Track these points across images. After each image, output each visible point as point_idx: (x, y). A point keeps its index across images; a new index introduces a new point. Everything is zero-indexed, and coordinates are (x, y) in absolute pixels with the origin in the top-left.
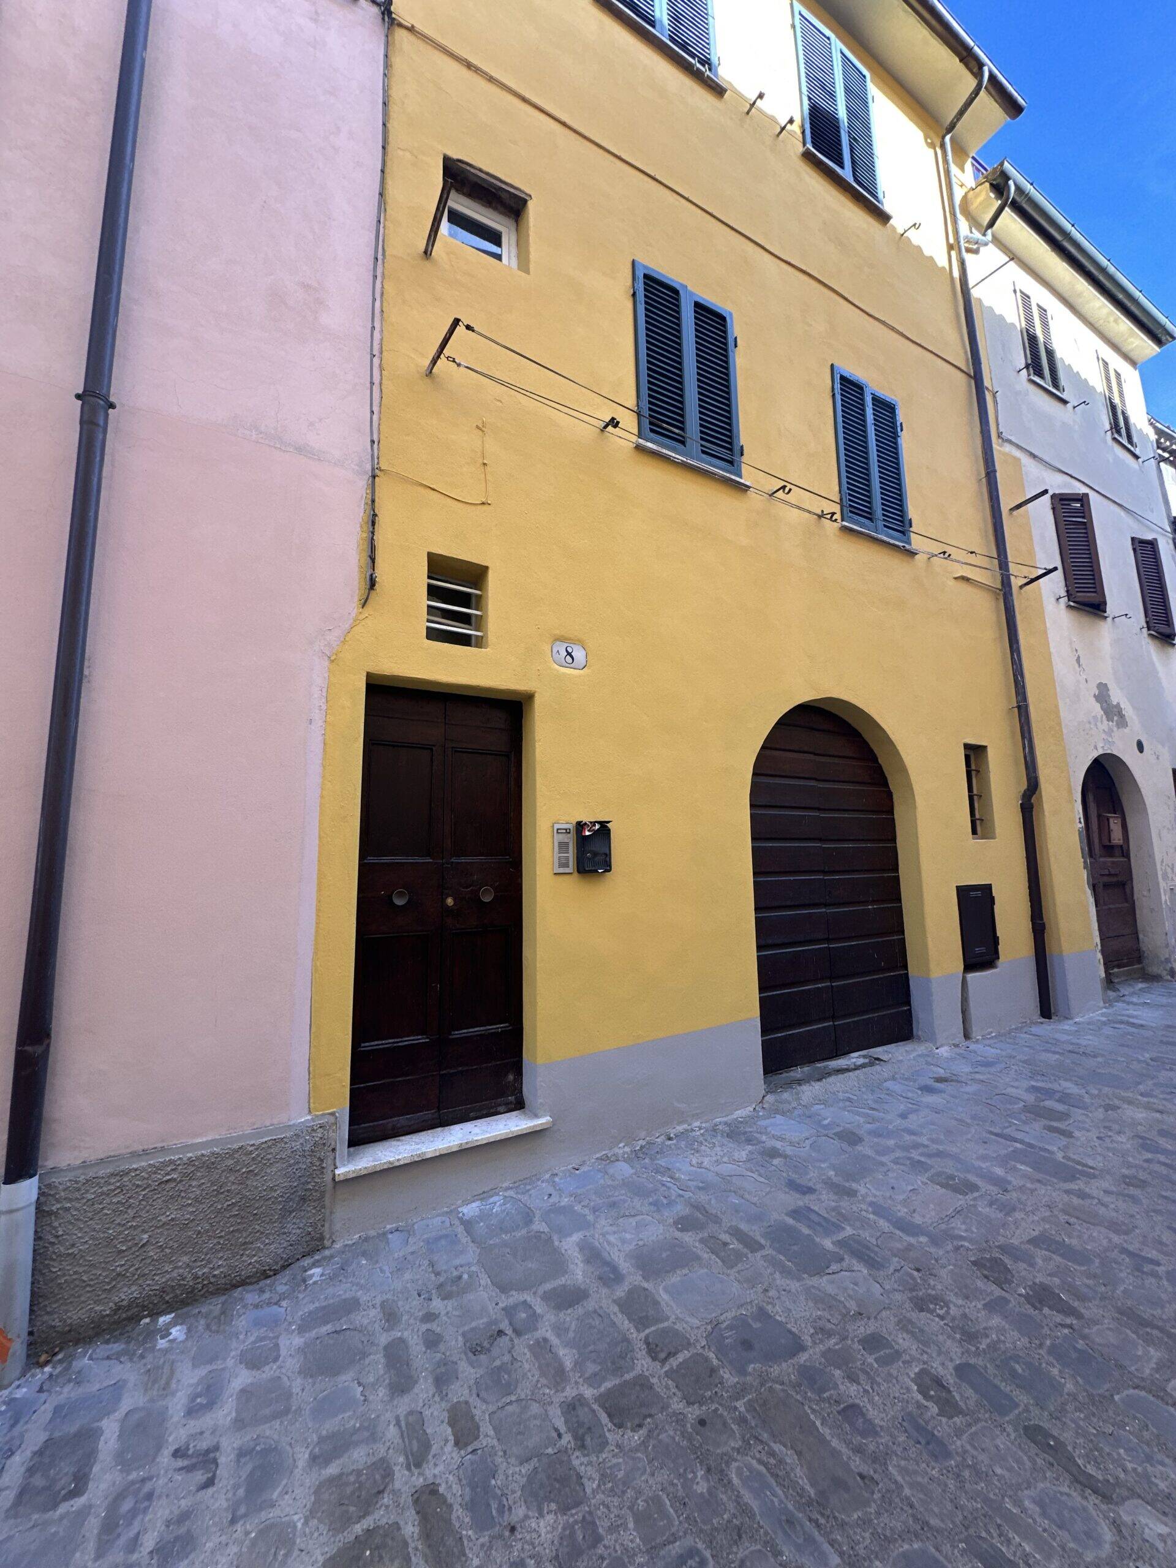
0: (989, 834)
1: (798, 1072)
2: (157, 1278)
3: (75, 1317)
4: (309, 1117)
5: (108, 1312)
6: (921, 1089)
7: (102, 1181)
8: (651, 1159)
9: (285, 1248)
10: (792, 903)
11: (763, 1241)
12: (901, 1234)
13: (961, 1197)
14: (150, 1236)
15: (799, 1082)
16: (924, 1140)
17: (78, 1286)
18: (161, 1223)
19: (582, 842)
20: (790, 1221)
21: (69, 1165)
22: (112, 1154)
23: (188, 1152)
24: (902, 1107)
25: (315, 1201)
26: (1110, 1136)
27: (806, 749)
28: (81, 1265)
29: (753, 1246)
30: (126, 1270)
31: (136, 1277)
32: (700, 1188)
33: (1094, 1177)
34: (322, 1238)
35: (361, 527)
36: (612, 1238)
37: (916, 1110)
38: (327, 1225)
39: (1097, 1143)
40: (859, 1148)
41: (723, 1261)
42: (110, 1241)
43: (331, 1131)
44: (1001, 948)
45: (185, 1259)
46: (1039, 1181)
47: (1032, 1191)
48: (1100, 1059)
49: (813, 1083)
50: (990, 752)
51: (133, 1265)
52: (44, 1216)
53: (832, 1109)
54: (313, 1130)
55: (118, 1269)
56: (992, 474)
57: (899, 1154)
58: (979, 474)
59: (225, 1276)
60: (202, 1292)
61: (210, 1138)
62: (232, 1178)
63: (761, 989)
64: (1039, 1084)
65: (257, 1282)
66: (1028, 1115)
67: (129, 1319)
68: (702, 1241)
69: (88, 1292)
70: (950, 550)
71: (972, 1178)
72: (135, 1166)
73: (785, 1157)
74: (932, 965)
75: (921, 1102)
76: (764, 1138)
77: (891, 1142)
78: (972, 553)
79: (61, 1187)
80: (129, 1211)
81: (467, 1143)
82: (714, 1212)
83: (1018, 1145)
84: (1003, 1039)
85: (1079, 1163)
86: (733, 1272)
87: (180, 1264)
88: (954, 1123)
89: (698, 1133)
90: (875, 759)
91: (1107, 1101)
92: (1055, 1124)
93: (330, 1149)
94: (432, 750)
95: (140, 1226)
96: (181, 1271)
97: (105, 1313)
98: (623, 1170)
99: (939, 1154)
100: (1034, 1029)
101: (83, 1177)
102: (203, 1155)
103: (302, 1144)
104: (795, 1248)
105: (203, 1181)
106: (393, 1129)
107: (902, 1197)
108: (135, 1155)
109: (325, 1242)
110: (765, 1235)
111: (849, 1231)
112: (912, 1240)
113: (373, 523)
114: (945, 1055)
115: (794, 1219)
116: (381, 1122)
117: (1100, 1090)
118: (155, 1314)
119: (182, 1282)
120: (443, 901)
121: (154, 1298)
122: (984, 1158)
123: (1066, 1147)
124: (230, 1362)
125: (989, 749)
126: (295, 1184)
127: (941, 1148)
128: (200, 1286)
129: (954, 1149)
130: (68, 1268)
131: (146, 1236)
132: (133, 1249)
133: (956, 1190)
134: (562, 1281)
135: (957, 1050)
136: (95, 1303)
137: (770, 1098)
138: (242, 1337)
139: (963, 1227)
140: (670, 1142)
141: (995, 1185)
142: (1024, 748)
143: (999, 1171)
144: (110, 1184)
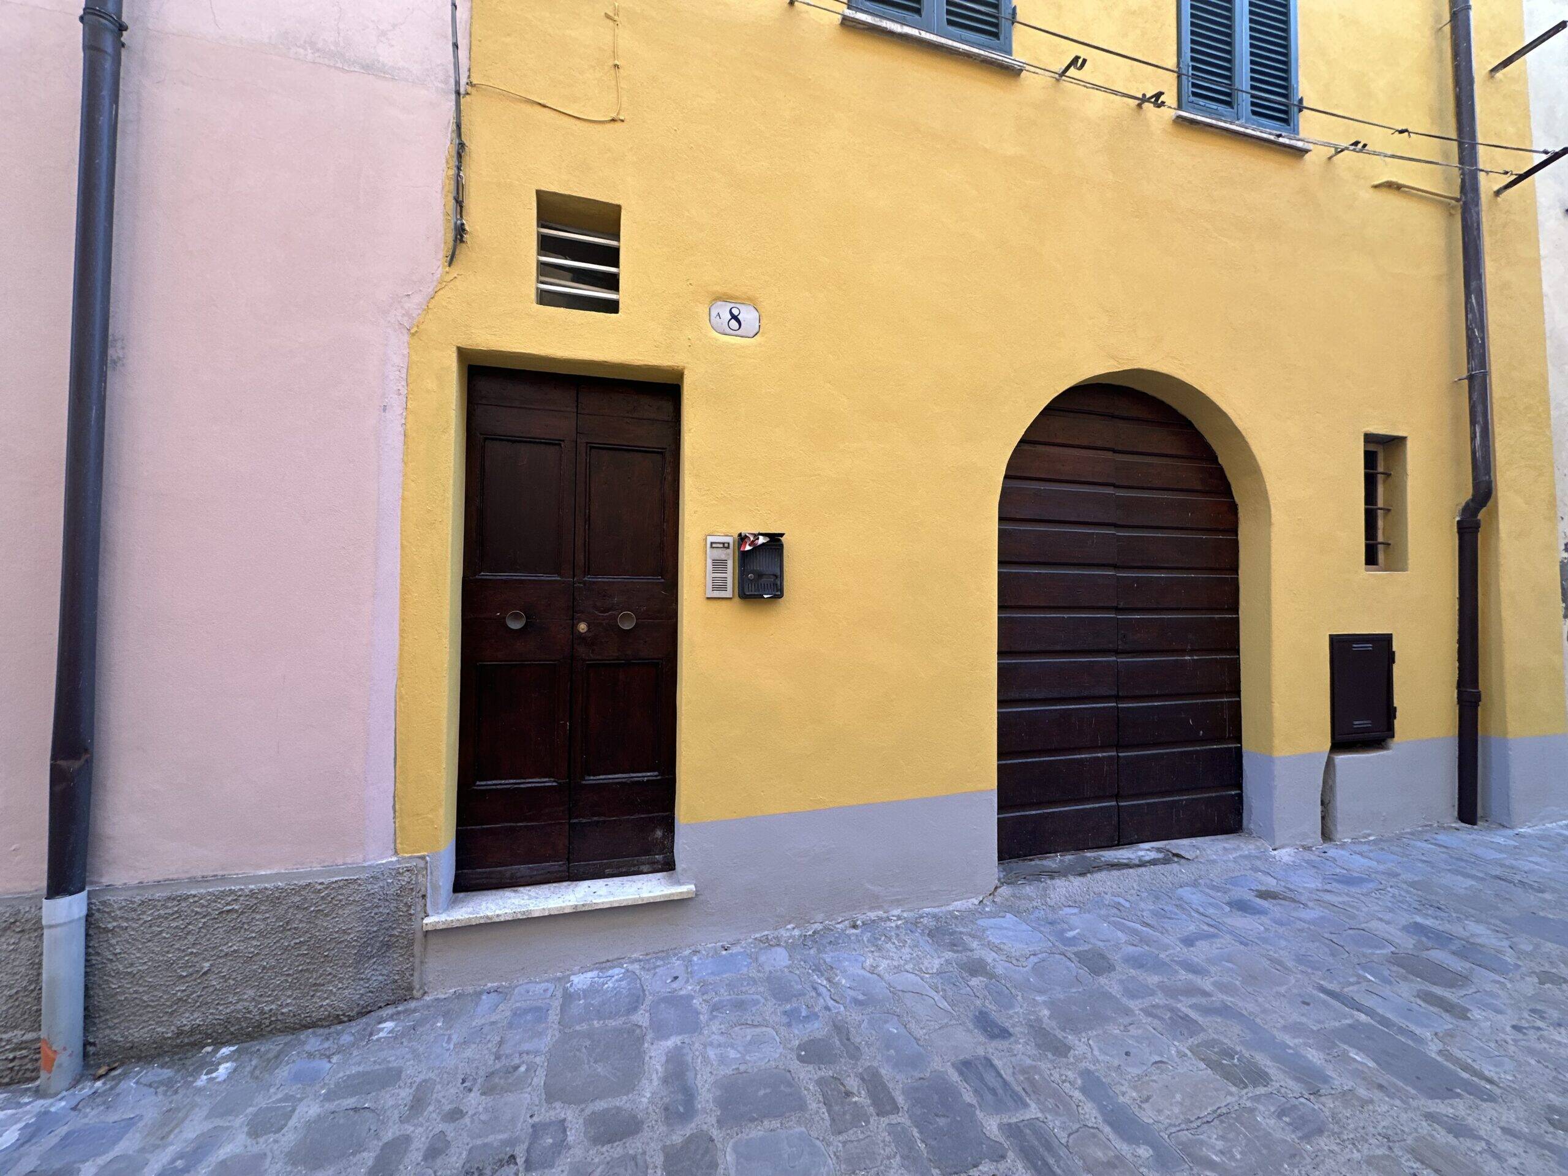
0: (1397, 564)
1: (1054, 861)
2: (221, 1008)
3: (136, 1035)
4: (394, 859)
5: (169, 1035)
6: (1229, 904)
7: (160, 904)
8: (818, 949)
9: (362, 995)
10: (1064, 648)
11: (900, 1100)
12: (1112, 1136)
13: (1234, 1089)
14: (211, 965)
15: (1053, 874)
16: (1207, 984)
17: (138, 1005)
18: (223, 954)
19: (744, 559)
20: (954, 1076)
21: (125, 884)
22: (171, 877)
23: (252, 884)
24: (1192, 928)
25: (401, 948)
26: (1539, 1029)
27: (1099, 444)
28: (141, 985)
29: (883, 1103)
30: (188, 996)
31: (198, 1004)
32: (857, 1002)
33: (1491, 1098)
34: (410, 988)
35: (447, 162)
36: (712, 1053)
37: (1214, 936)
38: (416, 974)
39: (1510, 1035)
40: (1102, 980)
41: (833, 1120)
42: (170, 964)
43: (420, 876)
44: (1397, 723)
45: (251, 993)
46: (1381, 1087)
47: (1365, 1103)
48: (1547, 896)
49: (1071, 878)
50: (1412, 450)
51: (195, 992)
52: (100, 933)
53: (1087, 915)
54: (399, 873)
55: (179, 994)
56: (1461, 16)
57: (1159, 999)
58: (1438, 17)
59: (294, 1016)
60: (269, 1029)
61: (275, 871)
62: (300, 916)
63: (1001, 755)
64: (1429, 922)
65: (329, 1026)
66: (1395, 968)
67: (193, 1044)
68: (821, 1082)
69: (149, 1012)
70: (1366, 134)
71: (1263, 1060)
72: (193, 892)
73: (991, 976)
74: (1277, 742)
75: (1224, 924)
76: (975, 944)
77: (1154, 979)
78: (1401, 132)
79: (116, 906)
80: (189, 937)
81: (583, 905)
82: (858, 1040)
83: (1363, 1017)
84: (1385, 846)
85: (1466, 1068)
86: (837, 1141)
87: (246, 997)
88: (1266, 963)
89: (893, 925)
90: (1213, 457)
91: (1547, 967)
92: (1438, 991)
93: (420, 894)
94: (560, 445)
95: (201, 954)
96: (246, 1004)
97: (166, 1036)
98: (779, 958)
99: (1225, 1011)
100: (1442, 838)
101: (139, 897)
102: (266, 889)
103: (383, 887)
104: (942, 1122)
105: (267, 915)
106: (512, 878)
107: (1135, 1071)
108: (193, 881)
109: (415, 992)
110: (907, 1092)
111: (1033, 1111)
112: (1124, 1148)
113: (459, 156)
114: (1286, 859)
115: (961, 1073)
116: (499, 869)
117: (1537, 946)
118: (219, 1044)
119: (248, 1015)
120: (574, 626)
121: (218, 1027)
122: (1295, 1029)
123: (1450, 1034)
124: (240, 1120)
125: (1409, 444)
126: (375, 929)
127: (1229, 1000)
128: (267, 1022)
129: (1248, 1007)
130: (129, 986)
131: (207, 965)
132: (195, 975)
133: (1228, 1075)
134: (621, 1102)
135: (1307, 855)
136: (157, 1023)
137: (1005, 890)
138: (272, 1090)
139: (1220, 1145)
140: (854, 931)
141: (1298, 1079)
142: (1473, 438)
143: (1315, 1056)
144: (167, 908)
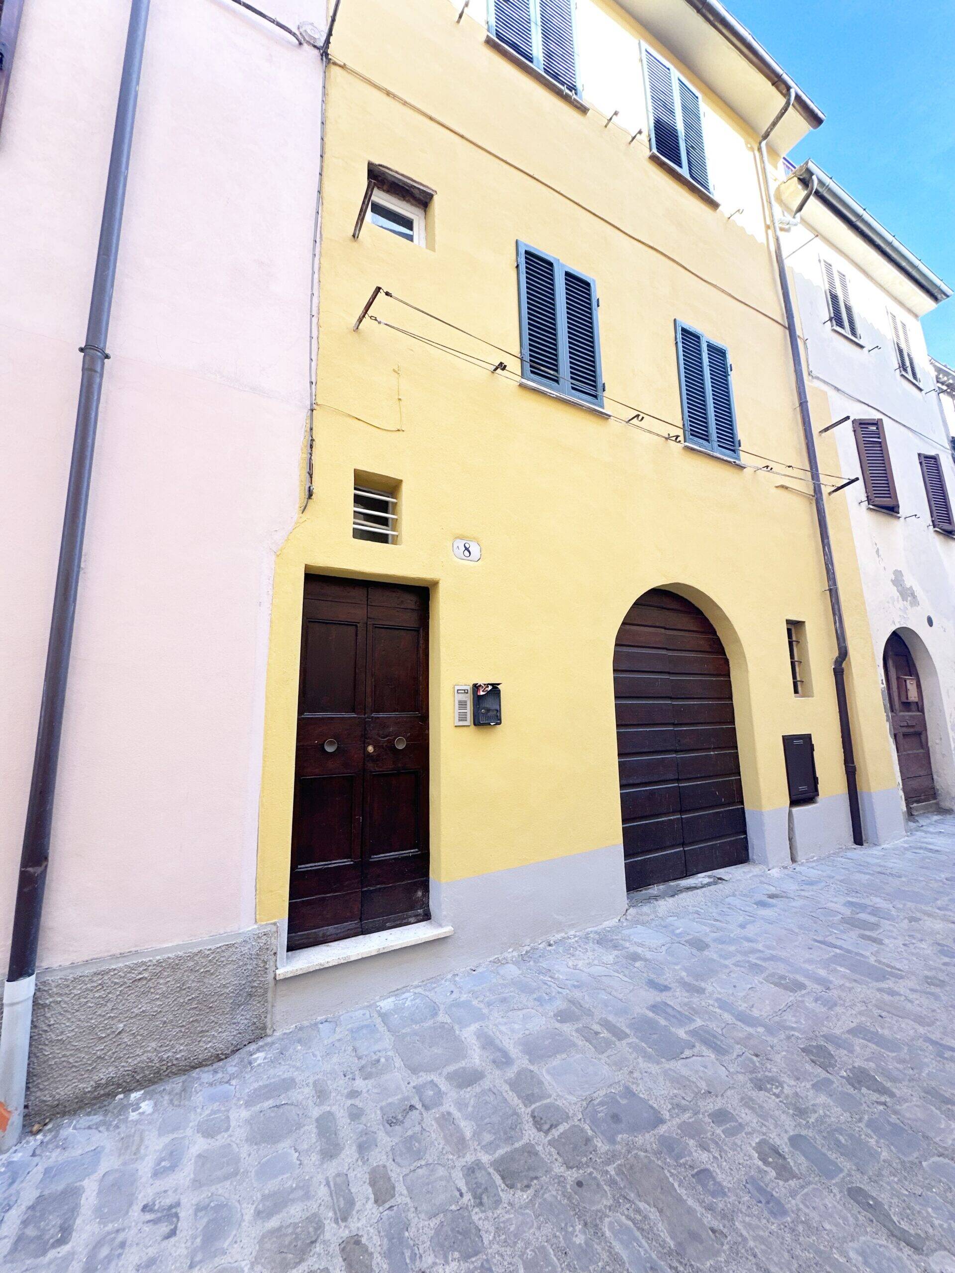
0: (808, 694)
1: (655, 890)
2: (130, 1060)
3: (62, 1093)
4: (256, 927)
5: (89, 1089)
6: (755, 904)
7: (87, 979)
8: (535, 961)
9: (234, 1036)
10: (648, 750)
11: (628, 1031)
12: (743, 1026)
13: (791, 994)
14: (125, 1025)
15: (656, 898)
16: (760, 947)
17: (65, 1067)
18: (134, 1015)
19: (478, 700)
20: (651, 1014)
21: (60, 966)
22: (95, 956)
23: (157, 955)
24: (741, 919)
25: (259, 996)
26: (914, 944)
27: (657, 624)
28: (67, 1049)
29: (620, 1035)
30: (105, 1054)
31: (113, 1059)
32: (575, 986)
33: (902, 977)
34: (264, 1028)
35: (302, 449)
36: (503, 1028)
37: (754, 921)
38: (269, 1016)
39: (902, 948)
40: (706, 953)
41: (595, 1048)
42: (92, 1028)
43: (273, 938)
44: (819, 786)
45: (153, 1044)
46: (855, 981)
47: (850, 989)
48: (904, 879)
49: (667, 899)
50: (808, 627)
51: (111, 1050)
52: (39, 1009)
53: (682, 920)
54: (259, 937)
55: (98, 1053)
56: (804, 404)
57: (739, 958)
58: (793, 404)
59: (185, 1059)
60: (166, 1073)
61: (175, 944)
62: (192, 977)
63: (624, 821)
64: (854, 900)
65: (212, 1064)
66: (845, 925)
67: (108, 1095)
68: (577, 1030)
69: (73, 1072)
70: (771, 465)
71: (801, 979)
72: (114, 967)
73: (646, 960)
74: (764, 801)
75: (757, 914)
76: (627, 944)
77: (732, 948)
78: (789, 467)
79: (53, 984)
80: (108, 1004)
81: (384, 948)
82: (587, 1006)
83: (838, 951)
84: (823, 862)
85: (888, 966)
86: (603, 1057)
87: (149, 1049)
88: (785, 932)
89: (573, 940)
90: (714, 632)
91: (911, 914)
92: (868, 933)
93: (272, 953)
94: (356, 626)
95: (117, 1017)
96: (149, 1055)
97: (87, 1090)
98: (512, 971)
99: (772, 958)
100: (849, 854)
101: (71, 976)
102: (169, 958)
103: (249, 949)
104: (655, 1036)
105: (168, 979)
106: (324, 935)
107: (742, 994)
108: (114, 957)
109: (268, 1030)
110: (630, 1026)
111: (699, 1022)
112: (750, 1030)
113: (311, 447)
114: (776, 875)
115: (654, 1012)
116: (314, 931)
117: (905, 905)
118: (128, 1091)
119: (150, 1064)
120: (365, 749)
121: (127, 1077)
122: (810, 961)
123: (877, 952)
124: (189, 1132)
125: (807, 624)
126: (244, 982)
127: (774, 953)
128: (164, 1068)
129: (783, 954)
130: (58, 1052)
131: (121, 1025)
132: (111, 1036)
133: (786, 988)
134: (463, 1064)
135: (786, 871)
136: (79, 1081)
137: (632, 911)
138: (199, 1110)
139: (794, 1019)
140: (551, 948)
141: (819, 984)
142: (835, 623)
143: (822, 973)
144: (92, 982)
